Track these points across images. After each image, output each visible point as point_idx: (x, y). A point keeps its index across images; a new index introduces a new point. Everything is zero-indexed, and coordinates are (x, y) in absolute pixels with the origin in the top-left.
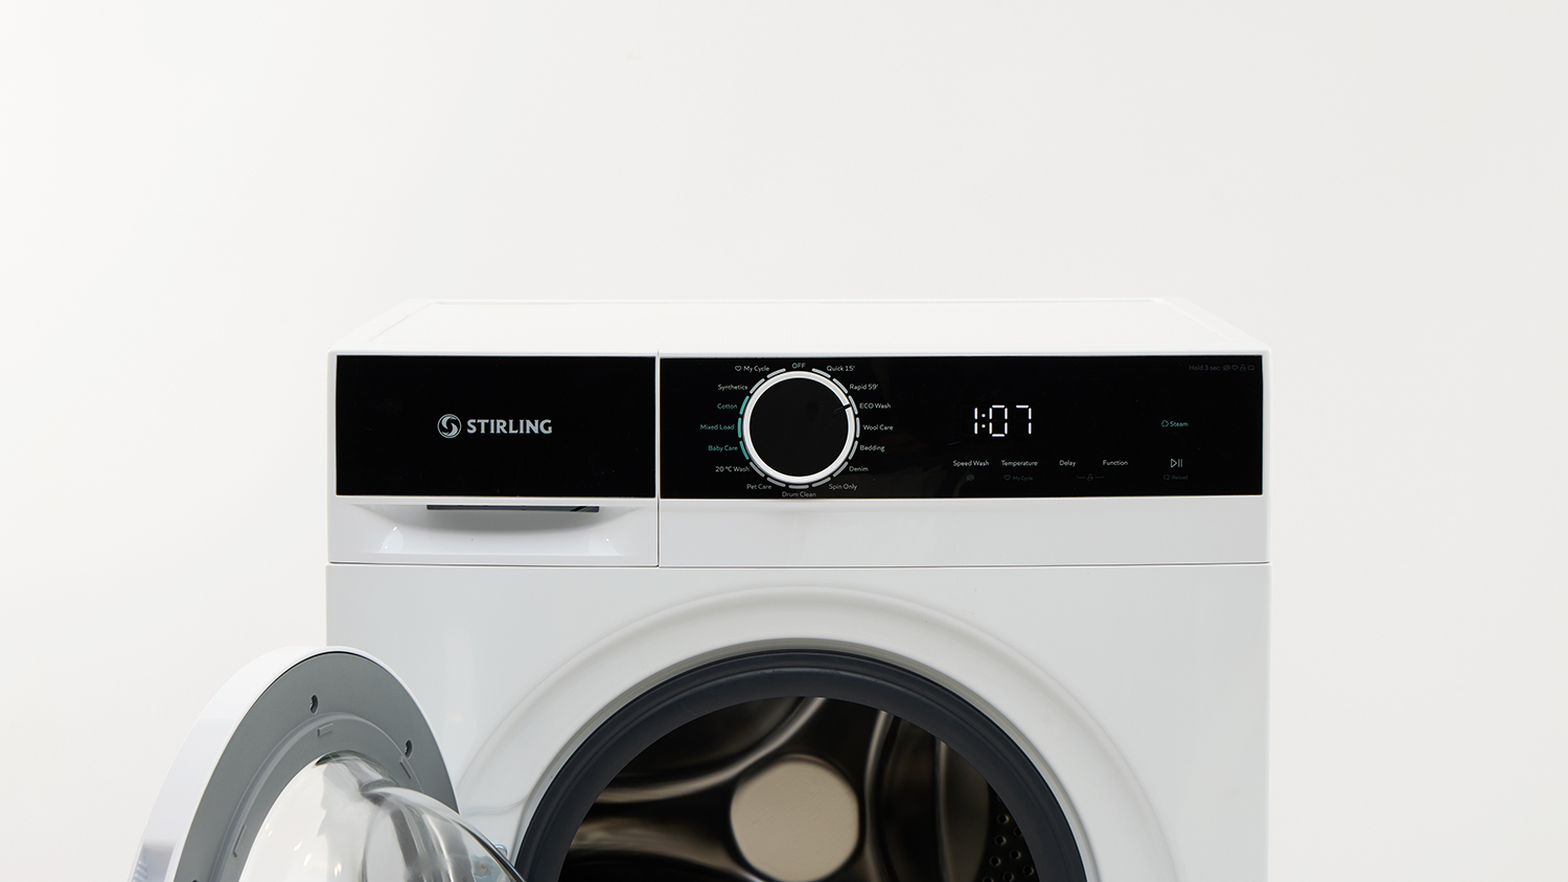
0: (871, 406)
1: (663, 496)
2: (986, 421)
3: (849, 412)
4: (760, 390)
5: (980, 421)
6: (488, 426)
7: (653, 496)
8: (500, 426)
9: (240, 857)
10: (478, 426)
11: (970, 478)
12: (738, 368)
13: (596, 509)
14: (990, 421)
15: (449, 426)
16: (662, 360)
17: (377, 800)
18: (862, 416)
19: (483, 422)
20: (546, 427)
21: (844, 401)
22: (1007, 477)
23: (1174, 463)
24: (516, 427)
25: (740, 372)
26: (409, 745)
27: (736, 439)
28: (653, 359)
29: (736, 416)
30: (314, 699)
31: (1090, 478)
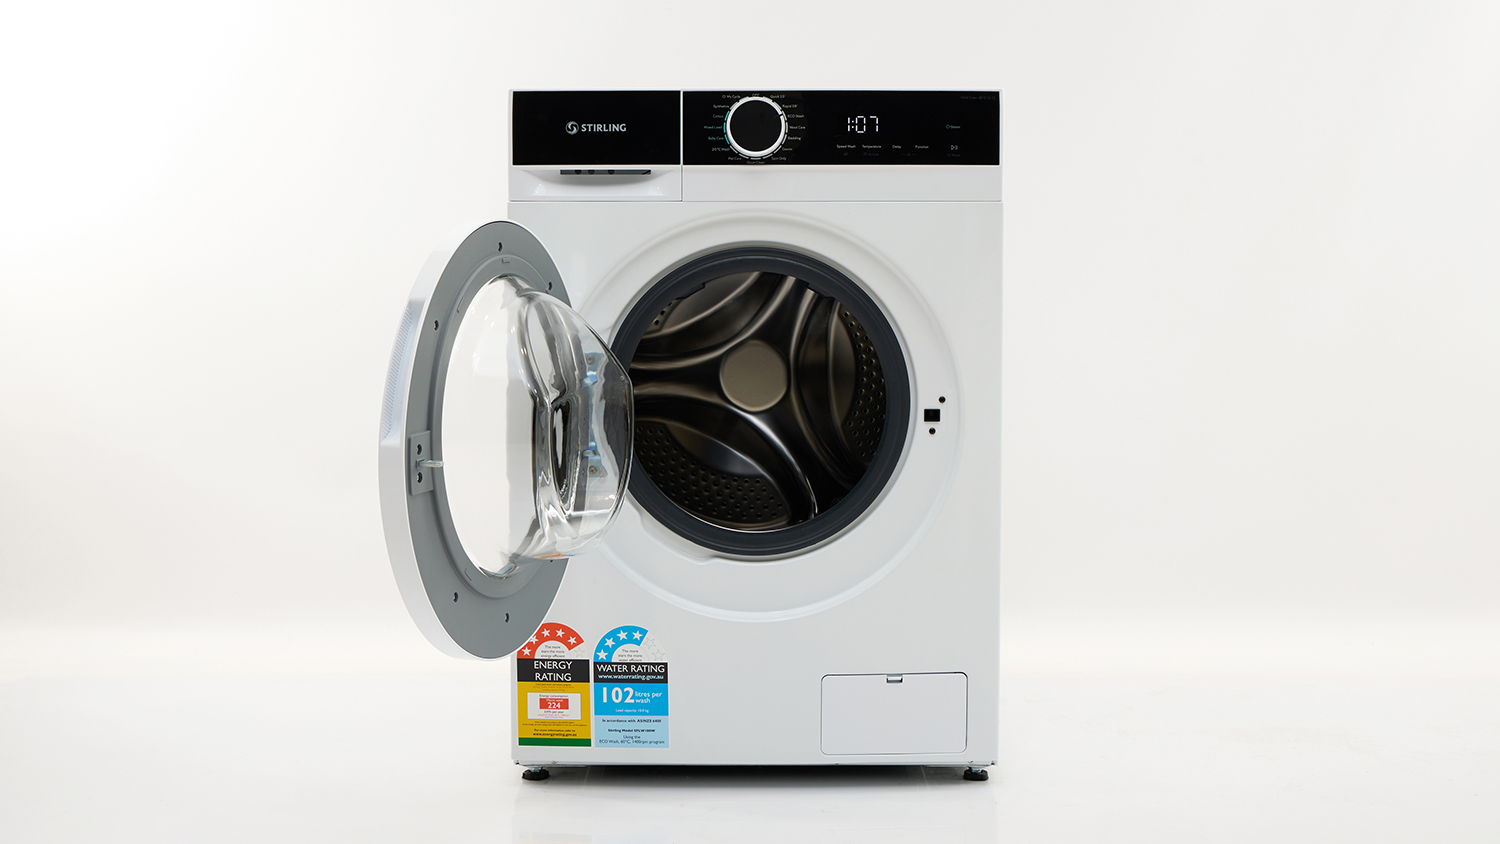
0: (793, 116)
1: (685, 164)
2: (854, 124)
3: (782, 117)
4: (736, 106)
5: (851, 124)
6: (592, 128)
7: (679, 163)
8: (599, 128)
9: (461, 313)
10: (587, 127)
11: (846, 154)
12: (724, 96)
13: (649, 172)
14: (856, 124)
15: (572, 127)
16: (684, 93)
17: (530, 299)
18: (788, 121)
19: (590, 126)
20: (623, 128)
21: (780, 113)
22: (865, 154)
23: (953, 148)
24: (607, 128)
25: (725, 98)
26: (550, 284)
27: (723, 133)
28: (679, 92)
29: (723, 121)
30: (500, 244)
31: (909, 155)
